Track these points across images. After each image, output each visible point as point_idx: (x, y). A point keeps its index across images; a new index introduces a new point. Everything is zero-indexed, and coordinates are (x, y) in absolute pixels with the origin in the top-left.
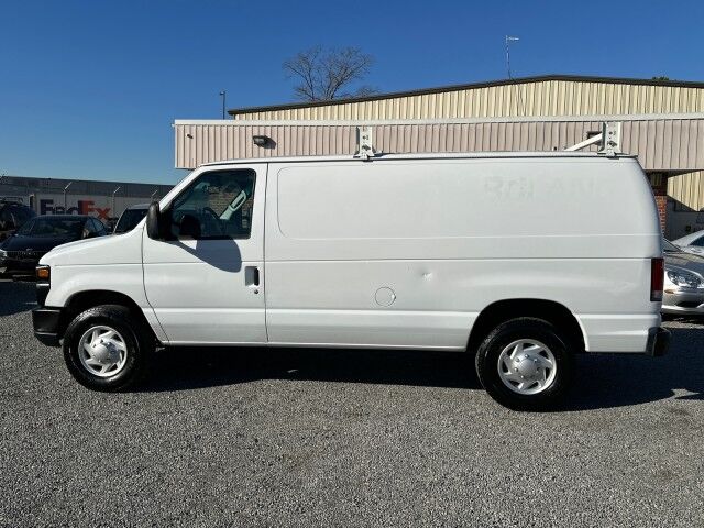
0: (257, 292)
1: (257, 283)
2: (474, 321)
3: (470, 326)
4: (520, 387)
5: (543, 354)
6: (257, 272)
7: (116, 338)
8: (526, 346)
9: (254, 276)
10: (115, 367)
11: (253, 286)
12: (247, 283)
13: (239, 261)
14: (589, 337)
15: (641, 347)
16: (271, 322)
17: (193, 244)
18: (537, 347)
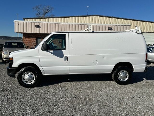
0: (67, 62)
2: (114, 67)
3: (113, 68)
4: (122, 80)
5: (126, 73)
6: (67, 58)
7: (32, 74)
8: (123, 71)
9: (66, 58)
10: (32, 82)
11: (66, 61)
12: (65, 60)
13: (63, 55)
14: (135, 69)
15: (143, 71)
16: (70, 69)
17: (52, 51)
18: (125, 72)
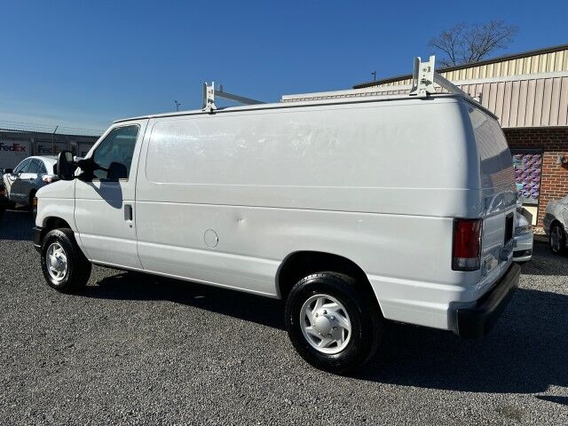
0: (131, 226)
1: (131, 219)
4: (320, 344)
5: (341, 313)
6: (131, 209)
8: (326, 301)
9: (129, 213)
11: (129, 221)
12: (126, 219)
13: (121, 200)
18: (335, 304)
